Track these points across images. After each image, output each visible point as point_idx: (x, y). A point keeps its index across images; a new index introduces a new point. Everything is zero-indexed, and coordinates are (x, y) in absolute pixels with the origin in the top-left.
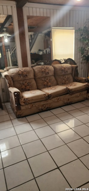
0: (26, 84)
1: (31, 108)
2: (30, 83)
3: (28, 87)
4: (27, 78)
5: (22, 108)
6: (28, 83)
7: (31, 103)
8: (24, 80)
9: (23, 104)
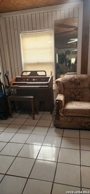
0: (76, 93)
1: (71, 122)
2: (81, 92)
3: (79, 97)
4: (79, 87)
5: (61, 119)
6: (79, 92)
7: (72, 116)
8: (75, 89)
9: (61, 115)
